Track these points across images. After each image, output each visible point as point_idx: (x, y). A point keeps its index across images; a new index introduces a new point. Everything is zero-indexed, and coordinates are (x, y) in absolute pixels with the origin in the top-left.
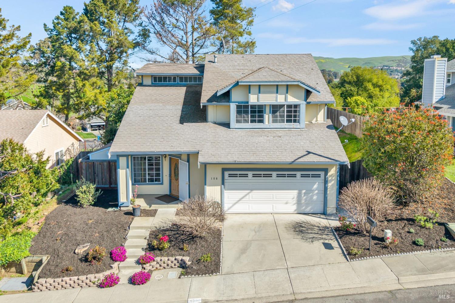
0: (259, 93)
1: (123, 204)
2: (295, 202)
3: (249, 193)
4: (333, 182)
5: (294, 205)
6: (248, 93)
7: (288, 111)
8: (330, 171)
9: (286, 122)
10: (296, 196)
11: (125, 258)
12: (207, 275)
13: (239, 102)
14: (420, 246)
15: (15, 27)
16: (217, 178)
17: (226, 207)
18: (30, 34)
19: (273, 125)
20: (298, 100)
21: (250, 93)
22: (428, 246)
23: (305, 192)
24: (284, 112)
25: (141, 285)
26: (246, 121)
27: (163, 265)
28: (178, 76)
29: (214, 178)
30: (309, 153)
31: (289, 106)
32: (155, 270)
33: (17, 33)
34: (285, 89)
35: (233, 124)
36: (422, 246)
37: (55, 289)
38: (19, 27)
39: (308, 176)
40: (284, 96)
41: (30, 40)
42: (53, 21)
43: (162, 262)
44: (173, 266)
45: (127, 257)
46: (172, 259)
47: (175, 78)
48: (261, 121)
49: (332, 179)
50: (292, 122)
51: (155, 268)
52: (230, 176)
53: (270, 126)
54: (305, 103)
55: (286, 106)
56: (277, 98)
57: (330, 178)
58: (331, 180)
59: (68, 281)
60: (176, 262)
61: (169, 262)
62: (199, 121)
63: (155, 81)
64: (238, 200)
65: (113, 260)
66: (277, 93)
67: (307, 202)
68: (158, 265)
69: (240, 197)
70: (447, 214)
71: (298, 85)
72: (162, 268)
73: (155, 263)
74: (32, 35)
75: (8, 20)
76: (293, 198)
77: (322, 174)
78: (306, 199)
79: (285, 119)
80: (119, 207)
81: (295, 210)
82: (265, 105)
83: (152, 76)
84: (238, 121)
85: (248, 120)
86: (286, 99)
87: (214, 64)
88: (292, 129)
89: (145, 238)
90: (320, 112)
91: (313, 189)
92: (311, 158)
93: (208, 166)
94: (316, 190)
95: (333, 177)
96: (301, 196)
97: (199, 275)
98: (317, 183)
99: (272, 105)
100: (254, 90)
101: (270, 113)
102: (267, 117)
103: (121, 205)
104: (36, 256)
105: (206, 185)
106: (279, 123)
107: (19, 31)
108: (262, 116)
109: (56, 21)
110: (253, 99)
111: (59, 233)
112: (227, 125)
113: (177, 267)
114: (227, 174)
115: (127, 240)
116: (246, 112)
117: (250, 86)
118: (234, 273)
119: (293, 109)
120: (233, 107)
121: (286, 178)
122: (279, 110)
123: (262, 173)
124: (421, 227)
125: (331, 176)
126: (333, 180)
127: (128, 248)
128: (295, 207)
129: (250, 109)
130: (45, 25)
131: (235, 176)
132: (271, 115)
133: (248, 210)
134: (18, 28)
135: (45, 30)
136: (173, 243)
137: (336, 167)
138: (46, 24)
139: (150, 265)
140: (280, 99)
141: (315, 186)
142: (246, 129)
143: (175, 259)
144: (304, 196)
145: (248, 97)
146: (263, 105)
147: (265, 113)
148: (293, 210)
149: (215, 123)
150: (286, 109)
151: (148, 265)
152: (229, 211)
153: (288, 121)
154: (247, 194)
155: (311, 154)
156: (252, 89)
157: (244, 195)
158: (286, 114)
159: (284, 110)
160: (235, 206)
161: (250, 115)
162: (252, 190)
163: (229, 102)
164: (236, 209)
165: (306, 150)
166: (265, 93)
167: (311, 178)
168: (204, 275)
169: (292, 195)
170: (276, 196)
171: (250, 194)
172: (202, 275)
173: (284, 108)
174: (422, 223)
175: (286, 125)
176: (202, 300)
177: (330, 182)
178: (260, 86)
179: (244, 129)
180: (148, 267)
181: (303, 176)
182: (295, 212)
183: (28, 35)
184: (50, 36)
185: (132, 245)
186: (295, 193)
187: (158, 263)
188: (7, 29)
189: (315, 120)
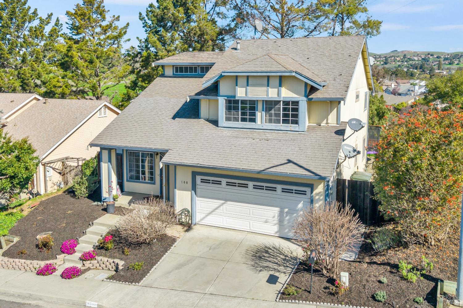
0: (248, 85)
1: (106, 199)
2: (276, 222)
3: (223, 204)
4: (321, 203)
5: (274, 225)
6: (235, 85)
7: (284, 109)
8: (317, 188)
9: (283, 123)
10: (276, 215)
11: (74, 251)
12: (127, 283)
13: (228, 97)
14: (379, 301)
15: (115, 17)
16: (187, 182)
17: (198, 217)
18: (128, 24)
19: (266, 126)
20: (296, 96)
21: (237, 85)
22: (388, 304)
23: (287, 211)
24: (279, 110)
25: (68, 280)
26: (236, 120)
27: (102, 265)
28: (199, 66)
29: (184, 182)
30: (289, 161)
31: (286, 103)
32: (94, 269)
33: (116, 23)
34: (277, 81)
35: (222, 122)
36: (381, 302)
37: (7, 268)
38: (119, 17)
39: (290, 191)
40: (276, 90)
41: (127, 30)
42: (147, 9)
43: (102, 262)
44: (111, 269)
45: (75, 250)
46: (111, 260)
47: (196, 68)
48: (253, 120)
49: (319, 198)
50: (289, 123)
51: (94, 267)
52: (203, 181)
53: (262, 126)
54: (305, 99)
55: (282, 102)
56: (267, 92)
57: (317, 197)
58: (319, 200)
59: (17, 263)
60: (113, 264)
61: (108, 263)
62: (192, 117)
63: (177, 71)
64: (212, 210)
65: (62, 252)
66: (268, 86)
67: (290, 224)
68: (98, 265)
69: (214, 208)
70: (454, 268)
71: (294, 77)
72: (101, 268)
73: (96, 261)
74: (130, 24)
75: (109, 11)
76: (274, 217)
77: (308, 190)
78: (289, 220)
79: (281, 118)
80: (102, 202)
81: (276, 232)
82: (257, 101)
83: (173, 66)
84: (228, 119)
85: (239, 118)
86: (279, 94)
87: (236, 51)
88: (289, 132)
89: (101, 236)
90: (331, 112)
91: (297, 208)
92: (290, 169)
93: (178, 167)
94: (301, 210)
95: (321, 196)
96: (283, 215)
97: (120, 281)
98: (302, 202)
99: (266, 101)
100: (242, 81)
101: (263, 110)
102: (260, 115)
103: (104, 200)
104: (12, 236)
105: (175, 188)
106: (274, 123)
107: (118, 22)
108: (254, 115)
109: (149, 9)
110: (241, 93)
111: (38, 218)
112: (215, 122)
113: (113, 270)
114: (198, 178)
115: (86, 234)
116: (236, 108)
117: (237, 76)
118: (153, 286)
119: (290, 107)
120: (222, 102)
121: (264, 191)
122: (274, 107)
123: (237, 181)
124: (403, 278)
125: (317, 194)
126: (321, 200)
127: (82, 243)
128: (276, 228)
129: (240, 105)
130: (140, 14)
131: (207, 182)
132: (264, 113)
133: (222, 224)
134: (118, 19)
135: (140, 19)
136: (121, 245)
137: (324, 184)
138: (142, 13)
139: (90, 263)
140: (272, 94)
141: (300, 205)
142: (235, 129)
143: (113, 262)
144: (286, 216)
145: (235, 91)
146: (255, 101)
147: (257, 111)
148: (274, 232)
149: (208, 120)
150: (282, 106)
151: (89, 262)
152: (202, 221)
153: (285, 121)
154: (221, 205)
155: (291, 164)
156: (239, 81)
157: (217, 206)
158: (282, 112)
159: (280, 108)
160: (209, 217)
161: (240, 112)
162: (226, 200)
163: (217, 96)
164: (210, 221)
165: (288, 159)
166: (254, 85)
167: (294, 195)
168: (124, 283)
169: (272, 213)
170: (253, 212)
171: (225, 206)
172: (123, 282)
173: (280, 105)
174: (404, 273)
175: (282, 126)
176: (98, 305)
177: (317, 203)
178: (248, 77)
179: (233, 129)
180: (88, 264)
181: (284, 190)
182: (276, 235)
183: (125, 25)
184: (144, 25)
185: (87, 240)
186: (276, 210)
187: (98, 262)
188: (106, 20)
189: (325, 121)
